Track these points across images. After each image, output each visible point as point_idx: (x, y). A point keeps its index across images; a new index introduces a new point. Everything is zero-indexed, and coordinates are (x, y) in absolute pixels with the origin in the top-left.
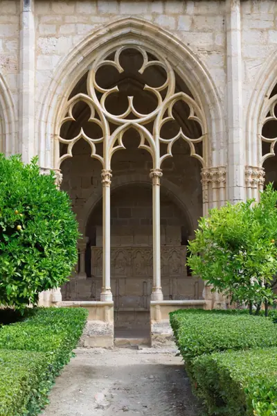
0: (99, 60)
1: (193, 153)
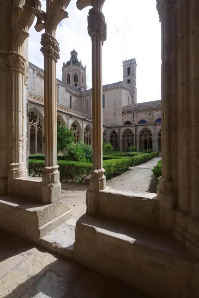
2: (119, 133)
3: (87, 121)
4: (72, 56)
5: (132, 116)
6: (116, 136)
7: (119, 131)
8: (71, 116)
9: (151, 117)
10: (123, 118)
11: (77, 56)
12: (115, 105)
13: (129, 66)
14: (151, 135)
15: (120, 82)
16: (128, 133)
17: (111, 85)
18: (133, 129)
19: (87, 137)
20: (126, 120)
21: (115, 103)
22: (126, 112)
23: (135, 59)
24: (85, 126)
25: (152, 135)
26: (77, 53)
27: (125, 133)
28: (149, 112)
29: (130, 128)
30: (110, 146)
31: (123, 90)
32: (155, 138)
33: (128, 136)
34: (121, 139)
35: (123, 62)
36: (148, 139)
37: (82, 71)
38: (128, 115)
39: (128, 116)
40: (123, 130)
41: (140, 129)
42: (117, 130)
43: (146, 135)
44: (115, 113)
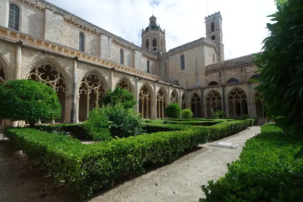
0: (40, 66)
1: (64, 91)
2: (202, 96)
3: (160, 83)
4: (151, 22)
5: (218, 75)
6: (199, 100)
7: (202, 93)
8: (140, 79)
9: (243, 74)
10: (207, 78)
11: (155, 21)
12: (197, 65)
13: (213, 21)
14: (244, 96)
15: (202, 39)
16: (214, 96)
17: (191, 43)
18: (220, 91)
19: (161, 102)
20: (211, 80)
21: (196, 63)
22: (210, 70)
23: (219, 12)
24: (157, 89)
25: (246, 96)
26: (156, 18)
27: (209, 95)
28: (240, 69)
29: (215, 89)
30: (190, 111)
31: (205, 48)
32: (251, 100)
33: (214, 99)
34: (205, 102)
35: (206, 18)
36: (241, 102)
37: (161, 35)
38: (213, 74)
39: (212, 76)
40: (206, 92)
41: (229, 89)
42: (199, 93)
43: (237, 97)
44: (196, 73)
